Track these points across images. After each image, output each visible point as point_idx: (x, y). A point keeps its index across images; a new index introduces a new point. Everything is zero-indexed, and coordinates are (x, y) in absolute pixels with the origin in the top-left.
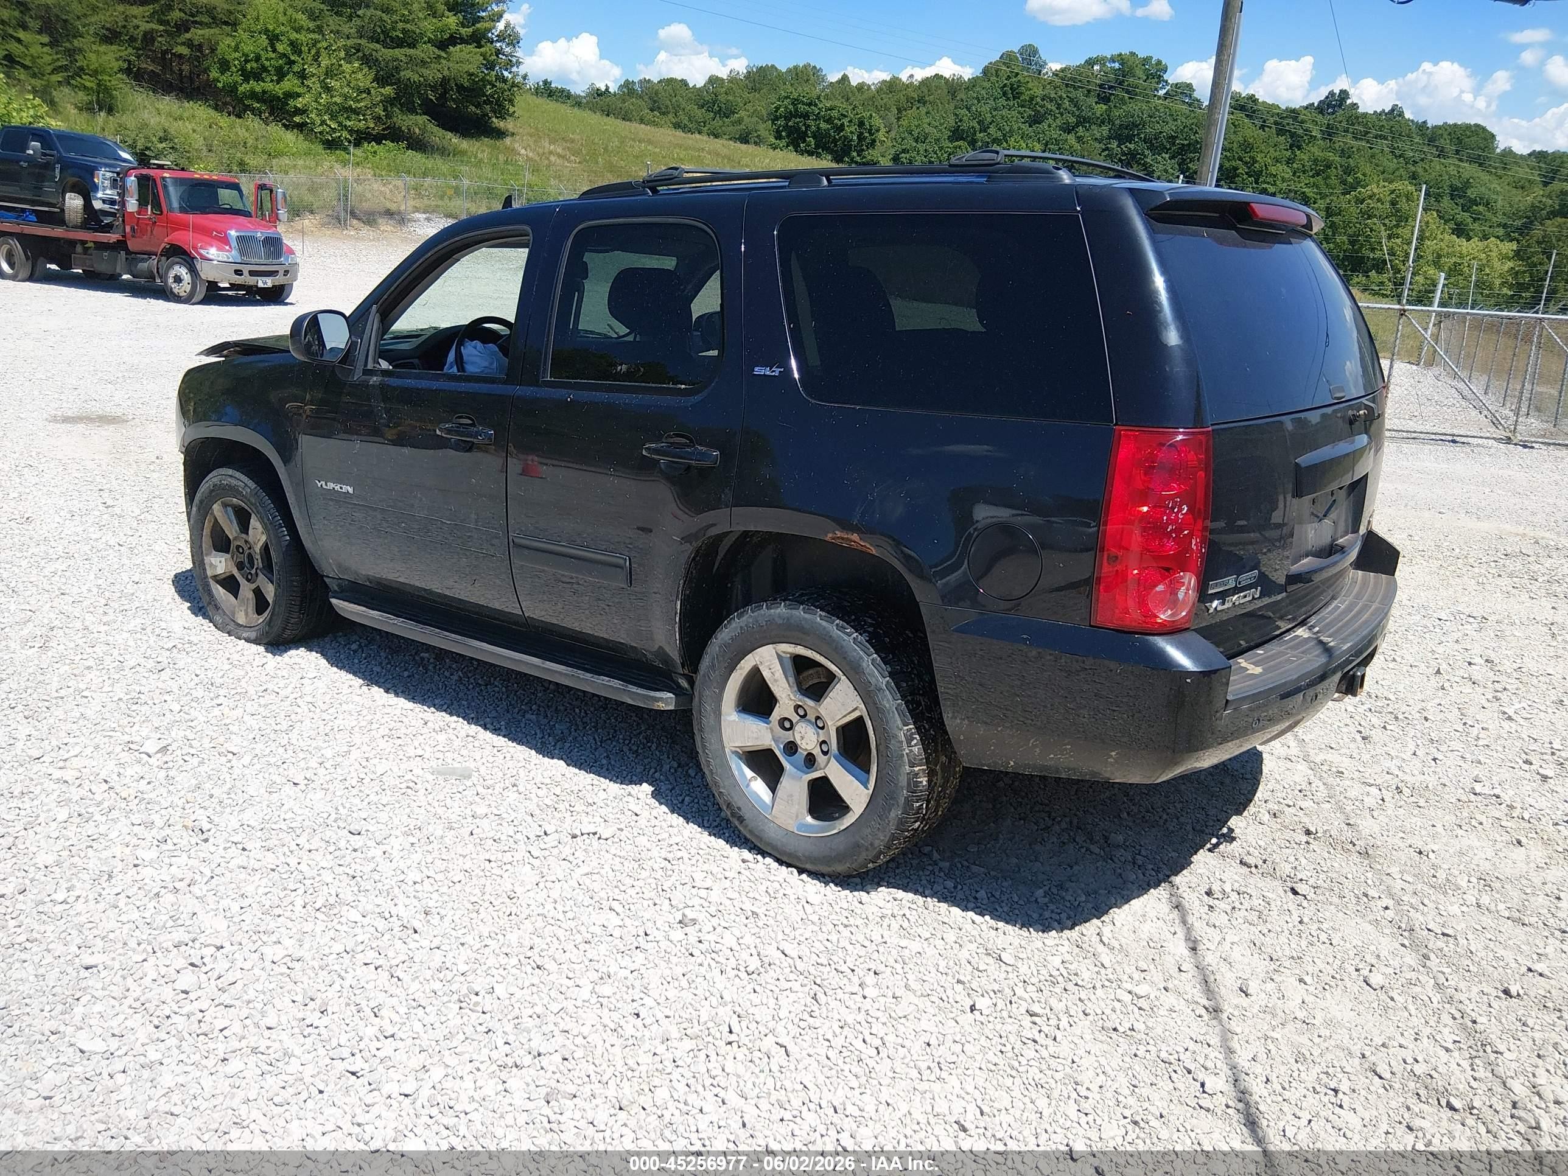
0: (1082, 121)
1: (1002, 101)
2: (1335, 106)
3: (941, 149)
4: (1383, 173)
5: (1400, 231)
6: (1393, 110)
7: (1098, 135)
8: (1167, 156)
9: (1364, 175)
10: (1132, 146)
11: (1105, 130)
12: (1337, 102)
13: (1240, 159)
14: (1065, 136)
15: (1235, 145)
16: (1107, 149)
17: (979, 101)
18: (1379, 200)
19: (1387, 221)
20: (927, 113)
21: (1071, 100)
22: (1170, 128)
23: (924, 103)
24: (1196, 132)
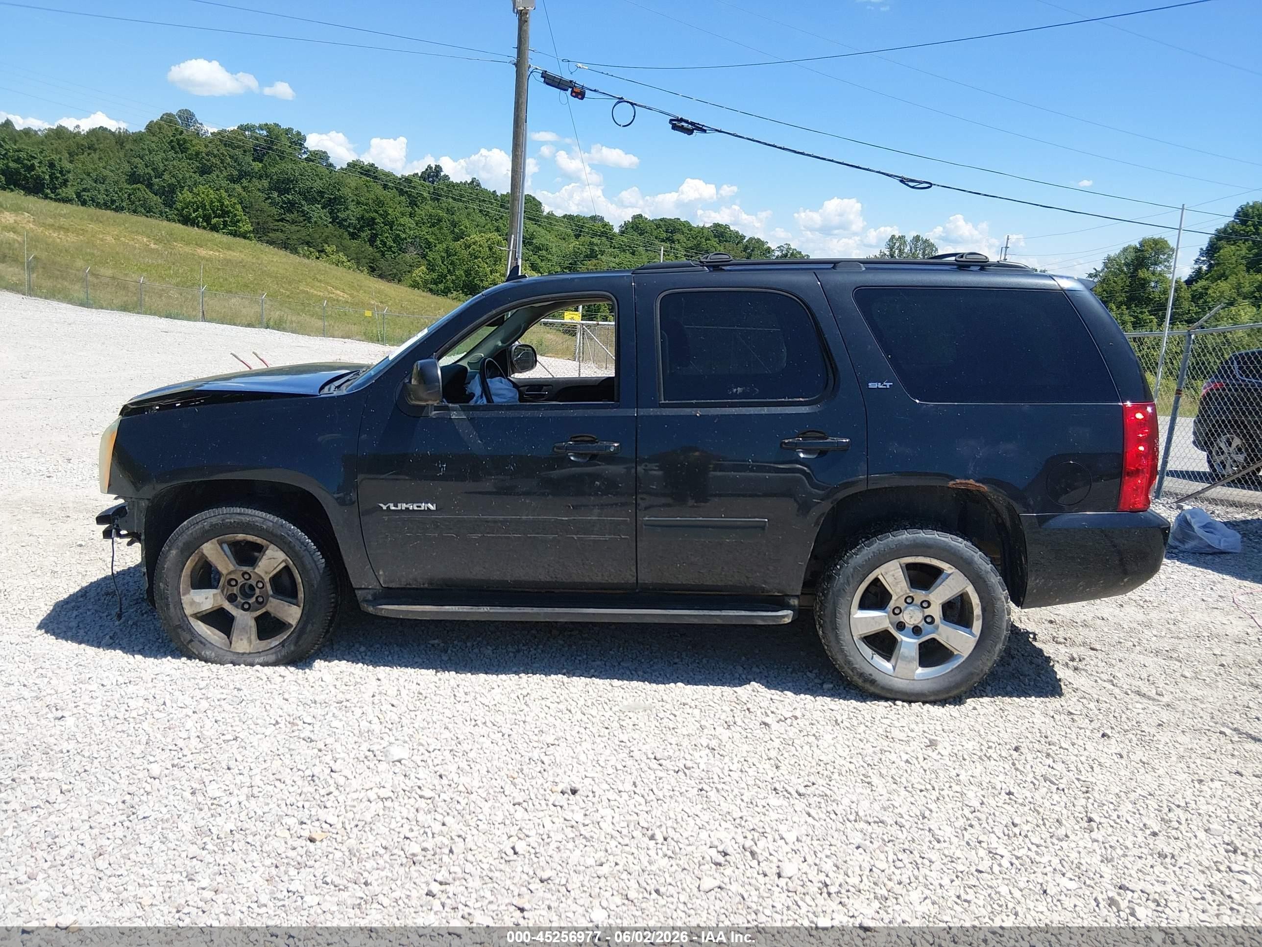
0: (243, 175)
1: (171, 154)
2: (433, 176)
3: (121, 190)
4: (478, 226)
5: (497, 267)
6: (472, 182)
7: (260, 187)
8: (319, 206)
9: (466, 227)
10: (290, 197)
11: (265, 183)
12: (433, 174)
13: (377, 212)
14: (232, 185)
15: (370, 201)
16: (269, 198)
17: (150, 153)
18: (480, 246)
19: (488, 260)
20: (100, 159)
21: (231, 157)
22: (318, 185)
23: (95, 150)
24: (339, 190)
